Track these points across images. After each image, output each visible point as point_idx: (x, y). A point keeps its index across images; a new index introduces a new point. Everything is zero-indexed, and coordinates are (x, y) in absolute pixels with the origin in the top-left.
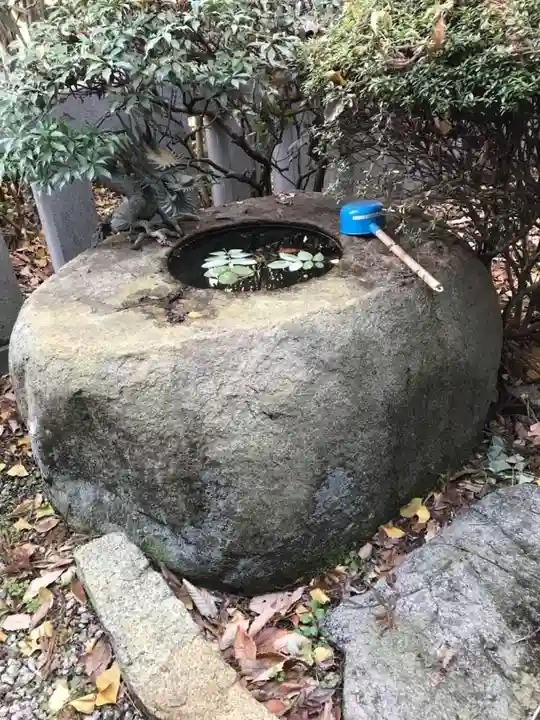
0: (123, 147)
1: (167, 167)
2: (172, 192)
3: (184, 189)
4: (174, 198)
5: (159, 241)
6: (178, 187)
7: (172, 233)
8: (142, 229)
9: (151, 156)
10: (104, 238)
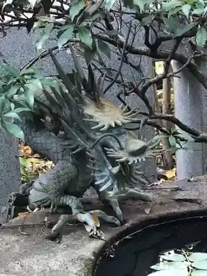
0: (53, 95)
1: (110, 127)
2: (113, 162)
3: (132, 160)
4: (115, 170)
5: (88, 229)
6: (123, 156)
7: (109, 218)
8: (67, 209)
9: (90, 110)
10: (16, 215)
